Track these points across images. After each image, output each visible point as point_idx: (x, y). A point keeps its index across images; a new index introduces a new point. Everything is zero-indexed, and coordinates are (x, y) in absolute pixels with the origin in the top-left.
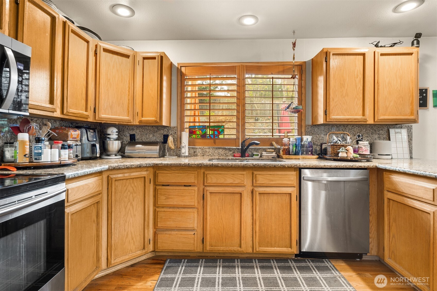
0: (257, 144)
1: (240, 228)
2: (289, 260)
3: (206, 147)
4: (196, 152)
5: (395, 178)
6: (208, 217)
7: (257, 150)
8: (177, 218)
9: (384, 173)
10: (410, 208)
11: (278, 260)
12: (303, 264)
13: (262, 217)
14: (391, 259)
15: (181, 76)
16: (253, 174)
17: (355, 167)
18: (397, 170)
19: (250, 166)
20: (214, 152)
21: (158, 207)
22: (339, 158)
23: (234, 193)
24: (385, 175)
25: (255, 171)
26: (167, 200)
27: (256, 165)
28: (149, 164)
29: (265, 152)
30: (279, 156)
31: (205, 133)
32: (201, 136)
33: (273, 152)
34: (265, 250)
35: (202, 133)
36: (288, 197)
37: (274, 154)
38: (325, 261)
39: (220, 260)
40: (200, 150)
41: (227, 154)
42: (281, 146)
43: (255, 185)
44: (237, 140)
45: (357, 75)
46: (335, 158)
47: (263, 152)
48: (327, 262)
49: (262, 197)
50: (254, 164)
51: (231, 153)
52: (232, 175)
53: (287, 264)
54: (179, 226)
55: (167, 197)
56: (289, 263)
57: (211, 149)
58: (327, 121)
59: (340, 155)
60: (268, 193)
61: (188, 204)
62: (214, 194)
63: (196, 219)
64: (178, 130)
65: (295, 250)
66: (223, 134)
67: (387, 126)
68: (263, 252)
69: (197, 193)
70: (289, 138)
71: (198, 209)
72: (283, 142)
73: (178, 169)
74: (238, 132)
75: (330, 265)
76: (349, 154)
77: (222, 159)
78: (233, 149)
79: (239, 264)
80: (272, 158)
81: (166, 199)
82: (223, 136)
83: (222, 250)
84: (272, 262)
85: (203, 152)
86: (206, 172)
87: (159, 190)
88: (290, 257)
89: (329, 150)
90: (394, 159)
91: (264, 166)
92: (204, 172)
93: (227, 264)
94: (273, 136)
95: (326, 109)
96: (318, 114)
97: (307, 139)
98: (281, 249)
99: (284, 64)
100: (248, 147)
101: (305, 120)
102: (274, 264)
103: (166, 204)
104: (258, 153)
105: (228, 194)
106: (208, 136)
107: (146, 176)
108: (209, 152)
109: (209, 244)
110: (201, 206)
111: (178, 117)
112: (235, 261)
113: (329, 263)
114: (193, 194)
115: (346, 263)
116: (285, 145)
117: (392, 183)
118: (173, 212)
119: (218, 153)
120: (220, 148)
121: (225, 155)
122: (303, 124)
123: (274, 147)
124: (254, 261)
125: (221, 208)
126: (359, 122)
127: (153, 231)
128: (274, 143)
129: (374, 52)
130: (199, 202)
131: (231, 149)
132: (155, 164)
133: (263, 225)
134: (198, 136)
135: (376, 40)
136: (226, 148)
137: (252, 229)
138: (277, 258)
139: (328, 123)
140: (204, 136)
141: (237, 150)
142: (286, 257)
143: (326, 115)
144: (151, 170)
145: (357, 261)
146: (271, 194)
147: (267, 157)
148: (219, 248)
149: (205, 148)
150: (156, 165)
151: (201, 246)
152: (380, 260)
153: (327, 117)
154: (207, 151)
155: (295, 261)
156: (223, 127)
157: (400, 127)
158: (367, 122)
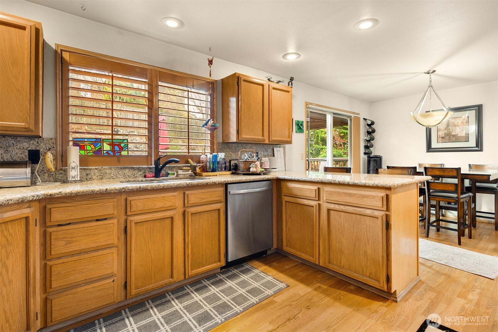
0: (176, 162)
1: (171, 257)
2: (217, 274)
3: (105, 167)
4: (89, 174)
5: (290, 185)
6: (133, 254)
7: (172, 168)
8: (87, 267)
9: (282, 182)
10: (301, 205)
11: (208, 277)
12: (230, 274)
13: (194, 238)
14: (287, 247)
15: (62, 63)
16: (184, 193)
17: (265, 179)
18: (293, 179)
19: (183, 185)
20: (118, 173)
21: (49, 260)
22: (251, 173)
23: (164, 218)
24: (283, 183)
25: (186, 190)
26: (68, 246)
27: (190, 184)
28: (37, 196)
29: (182, 171)
30: (196, 174)
31: (100, 148)
32: (94, 152)
33: (189, 170)
34: (197, 272)
35: (95, 148)
36: (216, 213)
37: (190, 172)
38: (244, 265)
39: (148, 302)
40: (96, 171)
41: (136, 175)
42: (197, 164)
43: (187, 206)
44: (149, 158)
45: (259, 102)
46: (248, 172)
47: (178, 171)
48: (246, 265)
49: (194, 217)
50: (188, 183)
51: (141, 173)
52: (162, 198)
53: (217, 279)
54: (89, 277)
55: (67, 241)
56: (219, 277)
57: (113, 170)
58: (240, 139)
59: (251, 170)
60: (199, 212)
61: (104, 244)
62: (139, 224)
63: (116, 261)
64: (58, 144)
65: (223, 263)
66: (127, 150)
67: (272, 145)
68: (195, 275)
69: (116, 226)
70: (206, 156)
71: (118, 247)
72: (201, 159)
73: (86, 198)
74: (150, 147)
75: (249, 266)
76: (257, 168)
77: (133, 181)
78: (143, 168)
79: (172, 296)
80: (190, 176)
81: (66, 244)
82: (127, 152)
83: (151, 288)
84: (203, 281)
85: (102, 174)
86: (129, 199)
87: (52, 233)
88: (216, 271)
89: (242, 166)
90: (287, 171)
91: (197, 184)
92: (126, 199)
93: (158, 302)
94: (189, 153)
95: (238, 129)
96: (230, 132)
97: (221, 156)
98: (211, 265)
99: (198, 78)
100: (164, 165)
101: (217, 138)
102: (206, 283)
103: (67, 251)
104: (173, 172)
105: (157, 221)
106: (104, 152)
107: (30, 216)
108: (110, 174)
109: (134, 287)
110: (122, 242)
111: (58, 124)
112: (166, 296)
113: (248, 265)
114: (112, 229)
115: (258, 261)
116: (203, 163)
117: (289, 189)
118: (79, 261)
119: (123, 174)
120: (126, 168)
121: (133, 176)
122: (215, 142)
123: (189, 165)
124: (186, 288)
125: (149, 238)
126: (260, 141)
127: (41, 298)
128: (190, 160)
129: (269, 85)
130: (119, 238)
131: (141, 169)
132: (47, 195)
133: (194, 247)
134: (88, 152)
135: (269, 75)
136: (134, 168)
137: (183, 254)
138: (206, 277)
139: (239, 141)
140: (98, 152)
141: (148, 169)
142: (213, 273)
143: (238, 134)
144: (37, 204)
145: (264, 257)
146: (202, 213)
147: (183, 176)
148: (147, 287)
149: (105, 169)
150: (49, 197)
151: (122, 294)
152: (277, 252)
153: (239, 136)
154: (107, 172)
155: (223, 273)
156: (126, 141)
157: (280, 146)
158: (264, 141)
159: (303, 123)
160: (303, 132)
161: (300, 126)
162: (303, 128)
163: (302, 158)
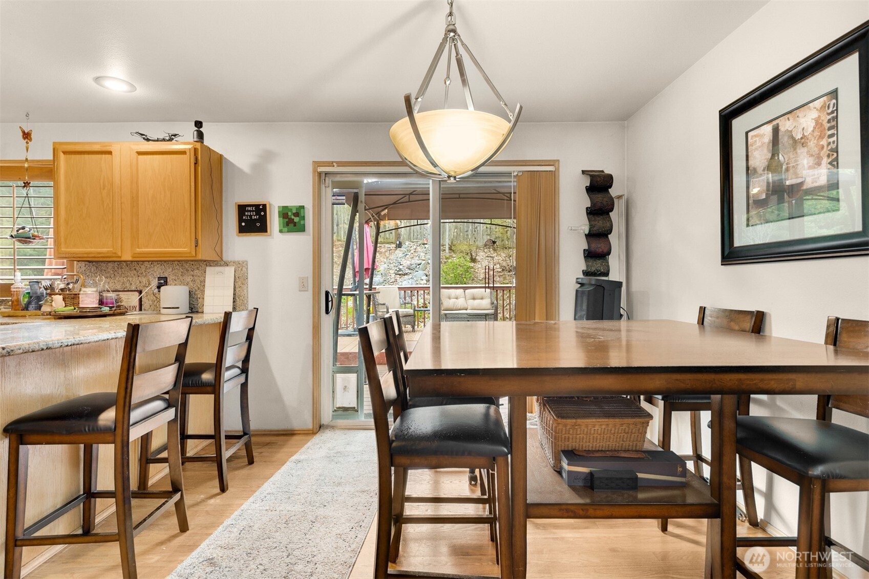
45: (104, 185)
126: (104, 257)
157: (227, 264)
158: (121, 257)
159: (302, 210)
160: (302, 229)
161: (293, 217)
162: (302, 222)
163: (303, 288)
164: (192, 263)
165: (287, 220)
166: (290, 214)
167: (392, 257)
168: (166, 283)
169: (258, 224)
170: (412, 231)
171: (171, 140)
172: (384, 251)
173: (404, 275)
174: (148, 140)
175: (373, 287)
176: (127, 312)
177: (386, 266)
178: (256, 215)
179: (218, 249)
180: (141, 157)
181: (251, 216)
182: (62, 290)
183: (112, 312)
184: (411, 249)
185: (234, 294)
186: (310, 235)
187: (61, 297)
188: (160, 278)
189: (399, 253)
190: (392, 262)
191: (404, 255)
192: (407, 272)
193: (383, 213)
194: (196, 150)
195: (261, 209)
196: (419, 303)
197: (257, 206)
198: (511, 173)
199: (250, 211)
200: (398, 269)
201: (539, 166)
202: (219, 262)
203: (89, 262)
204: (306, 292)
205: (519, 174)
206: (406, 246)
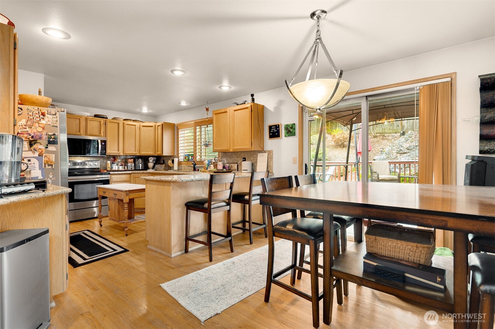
45: (225, 124)
126: (226, 151)
129: (230, 110)
157: (265, 152)
158: (229, 151)
159: (294, 126)
160: (294, 134)
161: (290, 129)
162: (294, 131)
163: (294, 162)
164: (254, 152)
165: (288, 131)
166: (289, 128)
167: (396, 142)
168: (245, 160)
169: (276, 134)
170: (415, 123)
171: (245, 103)
172: (391, 138)
173: (404, 153)
174: (238, 105)
175: (369, 161)
176: (232, 171)
177: (390, 148)
178: (276, 130)
179: (261, 146)
180: (235, 112)
181: (274, 130)
182: (214, 163)
183: (226, 171)
184: (412, 135)
185: (268, 165)
186: (297, 137)
187: (213, 165)
188: (243, 158)
189: (402, 139)
190: (395, 146)
191: (406, 140)
192: (406, 152)
193: (354, 120)
194: (251, 106)
195: (277, 127)
196: (411, 172)
197: (276, 126)
198: (415, 88)
199: (273, 128)
200: (399, 150)
201: (437, 79)
202: (263, 151)
203: (224, 152)
204: (295, 164)
205: (421, 88)
206: (408, 134)
